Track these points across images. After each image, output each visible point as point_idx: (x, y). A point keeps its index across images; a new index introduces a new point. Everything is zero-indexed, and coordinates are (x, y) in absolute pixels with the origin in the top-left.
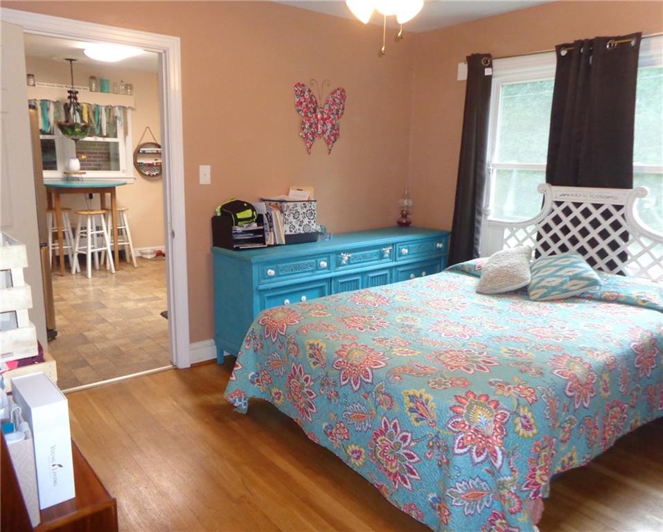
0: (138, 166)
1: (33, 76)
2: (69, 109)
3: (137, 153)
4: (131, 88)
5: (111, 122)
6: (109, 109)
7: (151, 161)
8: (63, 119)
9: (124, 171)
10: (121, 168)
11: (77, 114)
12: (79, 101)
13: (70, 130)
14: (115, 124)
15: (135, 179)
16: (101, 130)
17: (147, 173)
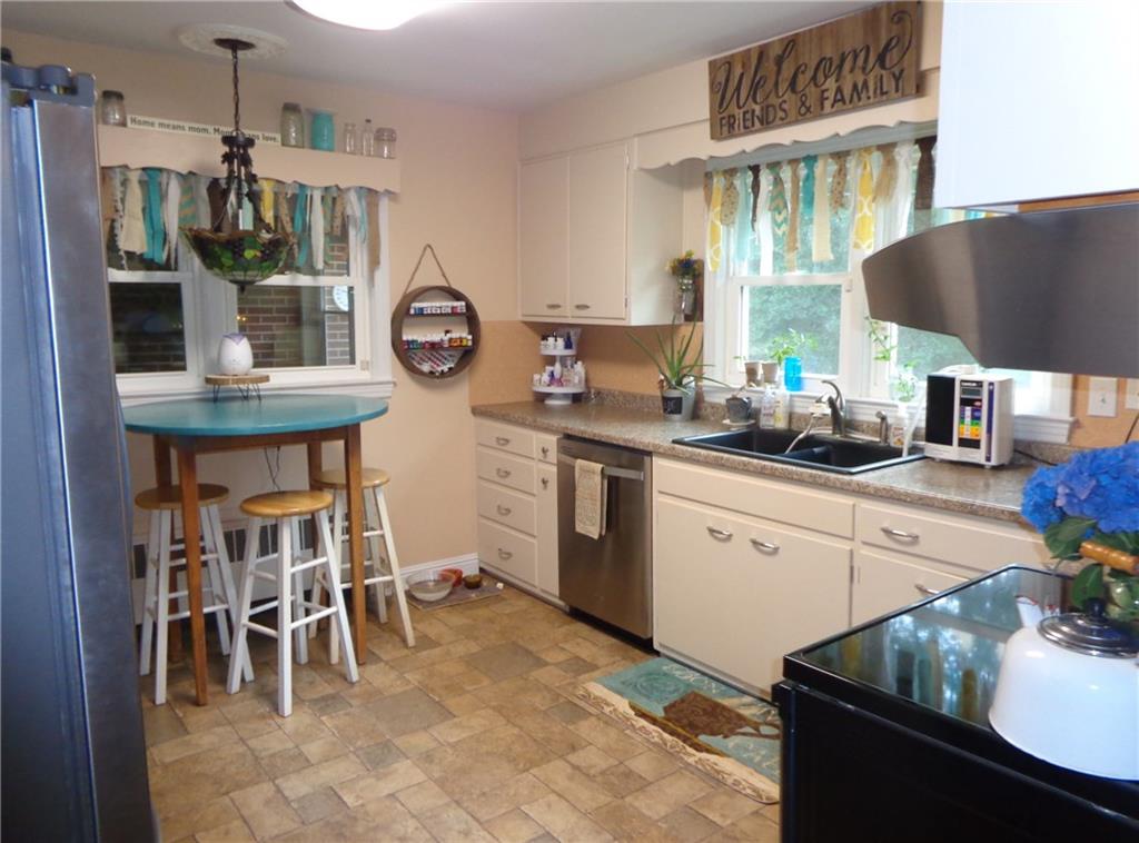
0: (405, 352)
1: (119, 96)
2: (225, 193)
3: (401, 316)
4: (392, 139)
5: (338, 232)
6: (333, 197)
7: (436, 336)
8: (205, 223)
9: (366, 366)
10: (359, 357)
11: (247, 205)
12: (254, 171)
13: (229, 255)
14: (344, 237)
15: (395, 384)
16: (310, 255)
17: (426, 368)
